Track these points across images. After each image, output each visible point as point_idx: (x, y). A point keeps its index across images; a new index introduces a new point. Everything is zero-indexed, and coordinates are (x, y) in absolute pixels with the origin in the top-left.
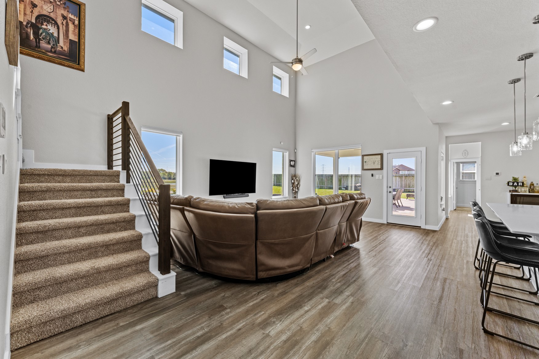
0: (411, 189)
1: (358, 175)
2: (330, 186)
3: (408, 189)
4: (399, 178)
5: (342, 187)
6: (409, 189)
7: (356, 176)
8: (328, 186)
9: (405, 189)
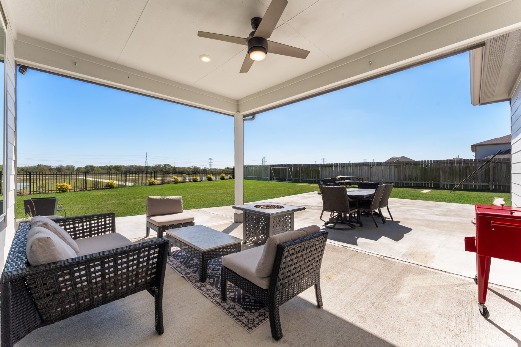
0: (412, 182)
1: (340, 164)
2: (306, 179)
3: (408, 183)
4: (395, 168)
5: (320, 180)
6: (410, 182)
7: (338, 165)
8: (304, 179)
9: (404, 182)
